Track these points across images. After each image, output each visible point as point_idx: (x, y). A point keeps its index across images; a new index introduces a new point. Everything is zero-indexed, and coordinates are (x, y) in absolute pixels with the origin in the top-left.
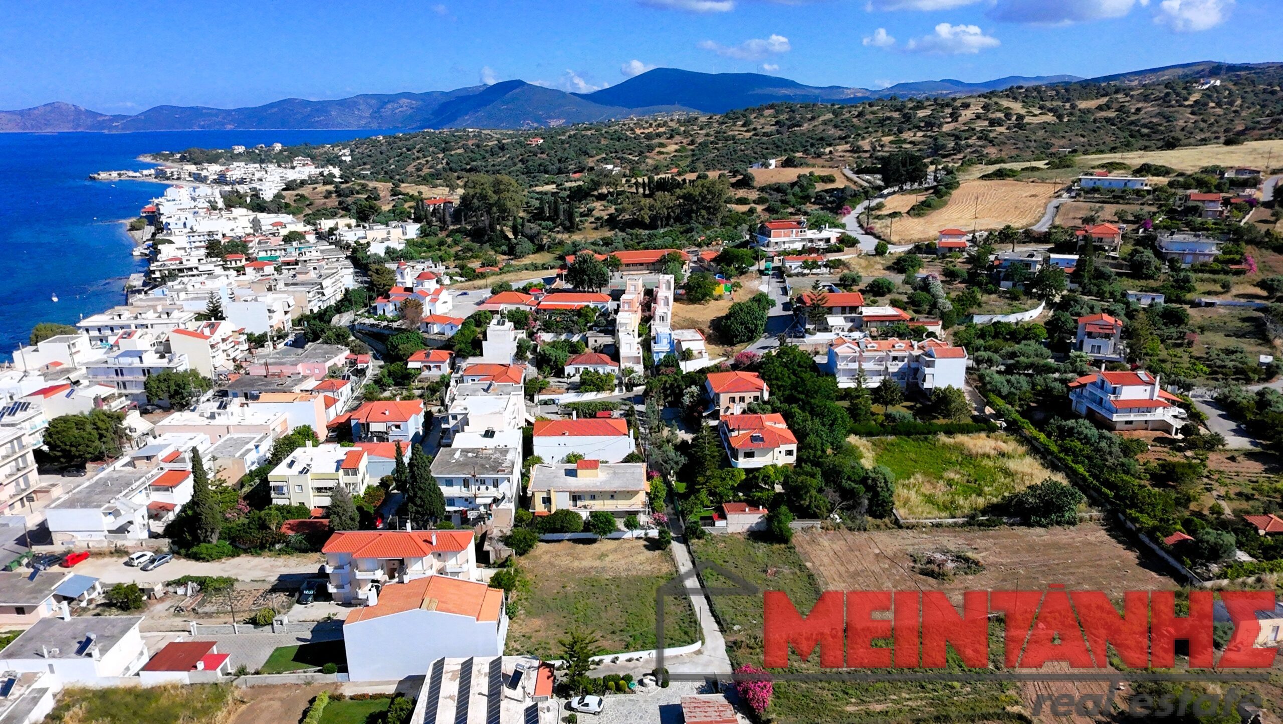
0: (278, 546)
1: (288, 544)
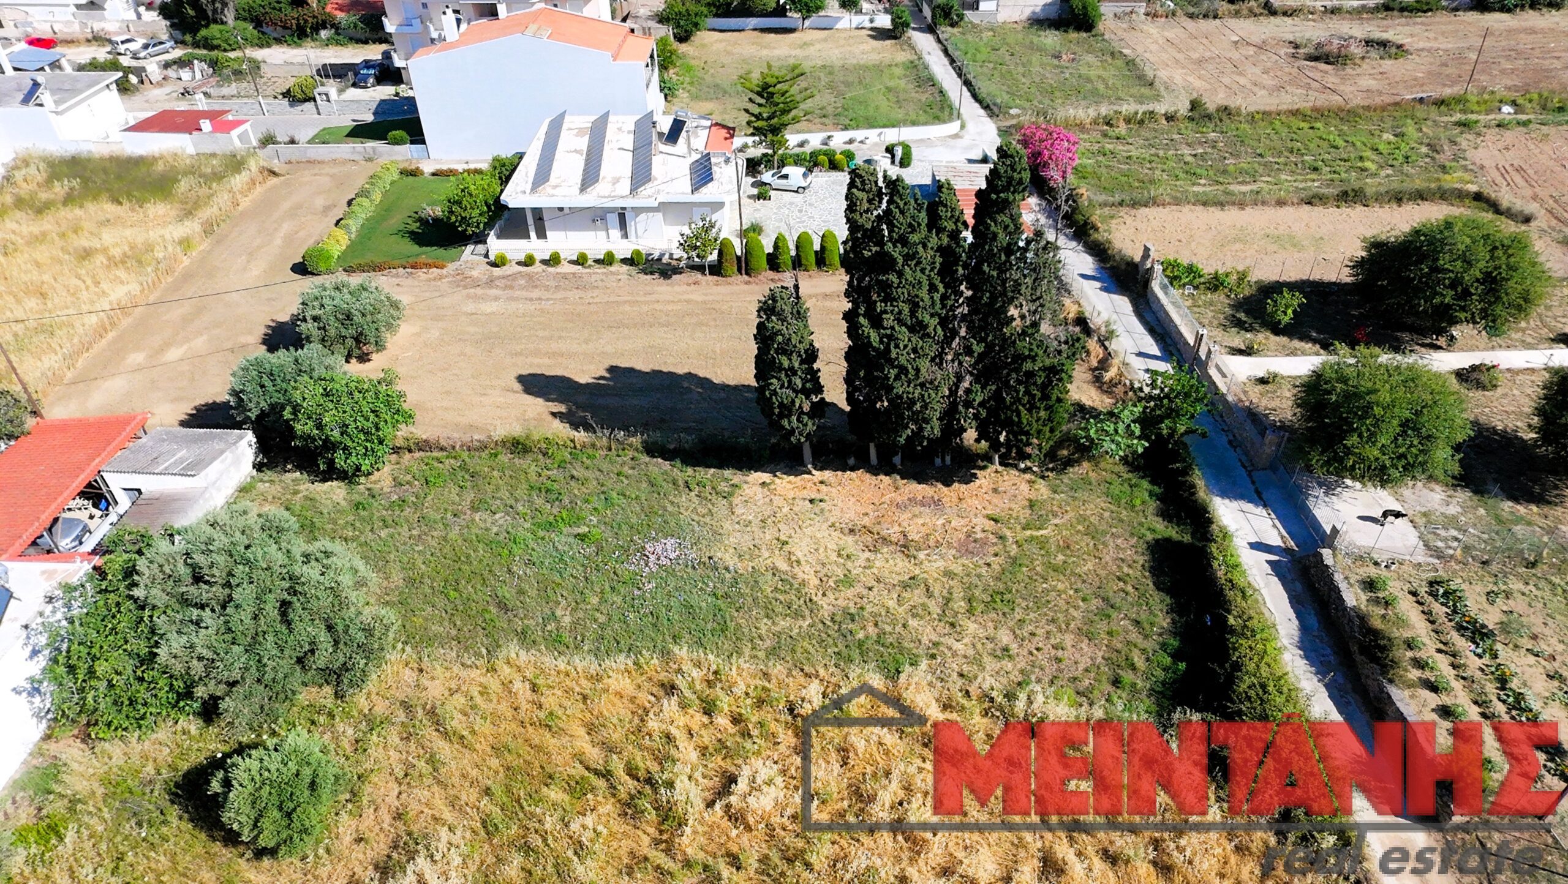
0: (324, 34)
1: (336, 27)
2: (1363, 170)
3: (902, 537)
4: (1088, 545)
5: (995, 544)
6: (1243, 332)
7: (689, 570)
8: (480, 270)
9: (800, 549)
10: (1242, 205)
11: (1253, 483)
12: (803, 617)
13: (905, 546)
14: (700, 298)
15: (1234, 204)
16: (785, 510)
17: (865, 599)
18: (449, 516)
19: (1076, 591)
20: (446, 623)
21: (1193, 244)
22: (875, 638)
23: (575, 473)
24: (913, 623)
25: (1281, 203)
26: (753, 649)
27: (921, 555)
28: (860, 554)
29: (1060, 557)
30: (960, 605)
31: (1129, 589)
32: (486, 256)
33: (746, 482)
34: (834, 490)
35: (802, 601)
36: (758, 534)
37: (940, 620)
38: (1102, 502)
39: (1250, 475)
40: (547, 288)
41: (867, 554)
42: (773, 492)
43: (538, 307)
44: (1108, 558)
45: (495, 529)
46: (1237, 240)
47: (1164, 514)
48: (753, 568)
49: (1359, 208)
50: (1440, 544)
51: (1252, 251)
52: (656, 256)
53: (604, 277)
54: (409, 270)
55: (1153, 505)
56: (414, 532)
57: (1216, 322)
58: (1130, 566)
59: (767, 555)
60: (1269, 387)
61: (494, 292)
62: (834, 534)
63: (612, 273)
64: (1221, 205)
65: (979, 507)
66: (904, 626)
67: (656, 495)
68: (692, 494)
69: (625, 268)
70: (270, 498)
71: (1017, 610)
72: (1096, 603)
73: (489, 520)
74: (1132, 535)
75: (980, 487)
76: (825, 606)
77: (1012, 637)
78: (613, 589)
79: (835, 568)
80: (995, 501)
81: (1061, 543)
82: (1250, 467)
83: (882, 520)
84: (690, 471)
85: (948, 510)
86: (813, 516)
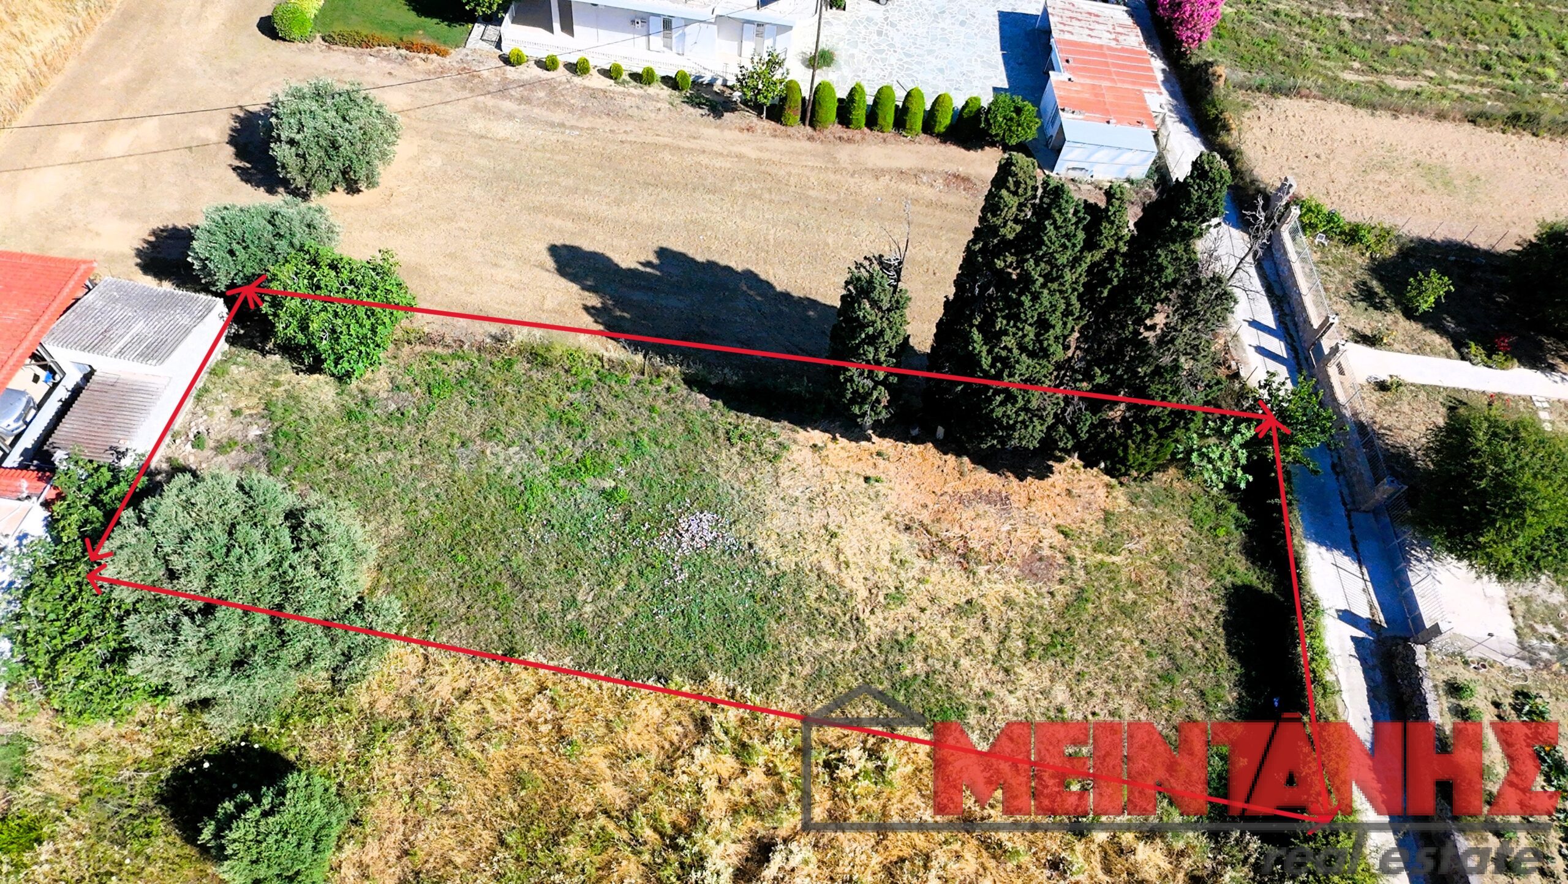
2: (1542, 77)
3: (961, 543)
4: (1161, 582)
5: (1061, 567)
6: (1371, 309)
7: (726, 558)
8: (490, 68)
9: (850, 544)
10: (1396, 112)
11: (1351, 527)
12: (848, 639)
13: (964, 556)
14: (754, 154)
15: (1387, 108)
16: (837, 488)
17: (915, 624)
18: (456, 443)
19: (1142, 642)
20: (454, 595)
21: (1333, 163)
22: (923, 677)
23: (602, 403)
24: (965, 662)
25: (1441, 116)
26: (792, 674)
27: (981, 571)
28: (915, 560)
29: (1130, 596)
30: (1017, 645)
31: (1198, 646)
32: (498, 45)
33: (795, 442)
34: (892, 468)
35: (847, 617)
36: (804, 518)
37: (994, 663)
38: (1182, 524)
39: (1349, 516)
40: (572, 109)
41: (922, 562)
42: (824, 459)
43: (561, 138)
44: (1180, 603)
45: (508, 470)
46: (1383, 166)
47: (1250, 552)
48: (796, 564)
49: (1528, 137)
50: (1534, 642)
51: (1398, 186)
52: (706, 80)
53: (640, 102)
54: (403, 52)
55: (1239, 536)
56: (416, 462)
57: (1343, 291)
58: (1203, 617)
59: (812, 547)
60: (1388, 396)
61: (508, 105)
62: (888, 529)
63: (650, 97)
64: (1373, 107)
65: (1050, 514)
66: (956, 665)
67: (692, 445)
68: (734, 450)
69: (666, 91)
70: (246, 390)
71: (1077, 657)
72: (1160, 661)
73: (502, 456)
74: (1210, 575)
75: (1053, 486)
76: (873, 628)
77: (1068, 694)
78: (641, 573)
79: (886, 577)
80: (1068, 507)
81: (1133, 576)
82: (1352, 507)
83: (943, 517)
84: (732, 416)
85: (1015, 513)
86: (866, 500)
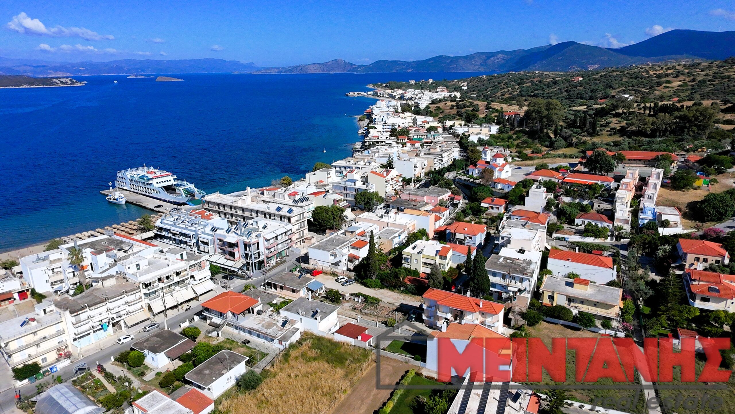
0: (402, 288)
1: (407, 288)
